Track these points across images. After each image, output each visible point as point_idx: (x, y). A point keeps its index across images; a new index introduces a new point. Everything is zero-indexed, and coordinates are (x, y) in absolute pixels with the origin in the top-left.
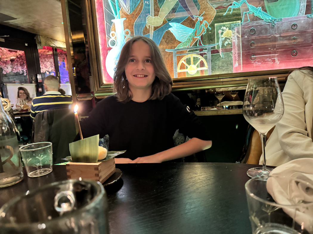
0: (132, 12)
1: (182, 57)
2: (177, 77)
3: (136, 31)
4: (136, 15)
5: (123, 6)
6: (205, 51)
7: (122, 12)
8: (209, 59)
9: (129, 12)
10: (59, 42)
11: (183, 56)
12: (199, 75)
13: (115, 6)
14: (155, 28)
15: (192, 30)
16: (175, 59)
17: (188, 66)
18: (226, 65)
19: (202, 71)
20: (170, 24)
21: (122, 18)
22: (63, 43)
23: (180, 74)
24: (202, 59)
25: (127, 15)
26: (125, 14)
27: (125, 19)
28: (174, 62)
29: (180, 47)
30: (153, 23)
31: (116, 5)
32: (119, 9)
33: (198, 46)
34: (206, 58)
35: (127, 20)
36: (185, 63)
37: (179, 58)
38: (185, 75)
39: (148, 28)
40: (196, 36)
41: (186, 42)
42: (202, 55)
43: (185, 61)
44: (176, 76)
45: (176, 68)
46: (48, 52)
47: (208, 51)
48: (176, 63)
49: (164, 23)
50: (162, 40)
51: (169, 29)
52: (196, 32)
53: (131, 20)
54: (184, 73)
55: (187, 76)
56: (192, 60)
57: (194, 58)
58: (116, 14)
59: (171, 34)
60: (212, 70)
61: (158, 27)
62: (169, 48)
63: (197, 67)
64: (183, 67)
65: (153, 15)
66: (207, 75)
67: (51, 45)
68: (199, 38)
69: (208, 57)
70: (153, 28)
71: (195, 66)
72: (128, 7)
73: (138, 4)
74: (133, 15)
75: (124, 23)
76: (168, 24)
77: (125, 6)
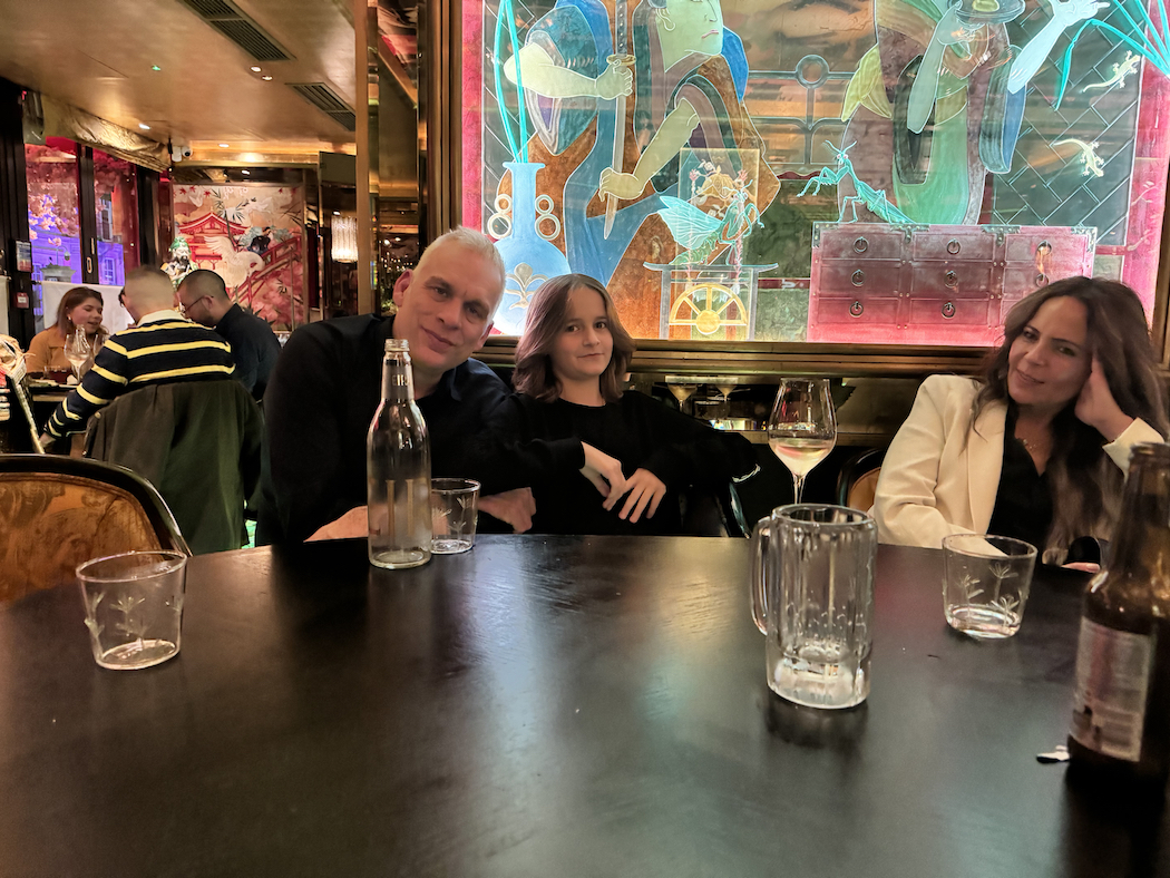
0: (563, 151)
1: (684, 287)
2: (667, 338)
4: (574, 162)
5: (540, 130)
7: (536, 146)
8: (752, 301)
9: (555, 150)
12: (722, 338)
13: (518, 127)
14: (622, 204)
15: (717, 223)
16: (665, 291)
17: (698, 312)
19: (731, 330)
20: (663, 199)
21: (533, 161)
23: (674, 329)
24: (733, 298)
26: (542, 152)
27: (542, 166)
29: (683, 261)
30: (616, 190)
31: (522, 123)
33: (727, 263)
35: (548, 169)
36: (691, 304)
37: (677, 290)
38: (688, 335)
39: (603, 200)
40: (724, 238)
41: (699, 250)
43: (690, 298)
44: (664, 335)
45: (667, 313)
48: (667, 301)
49: (645, 195)
51: (658, 212)
52: (726, 229)
54: (687, 328)
55: (692, 338)
56: (710, 297)
57: (714, 293)
59: (663, 225)
60: (757, 329)
61: (628, 203)
62: (653, 261)
63: (721, 316)
64: (684, 312)
65: (620, 169)
66: (742, 340)
67: (81, 135)
68: (733, 244)
69: (750, 298)
70: (616, 202)
71: (716, 315)
72: (553, 135)
73: (581, 132)
74: (567, 158)
75: (537, 176)
76: (656, 199)
77: (546, 132)
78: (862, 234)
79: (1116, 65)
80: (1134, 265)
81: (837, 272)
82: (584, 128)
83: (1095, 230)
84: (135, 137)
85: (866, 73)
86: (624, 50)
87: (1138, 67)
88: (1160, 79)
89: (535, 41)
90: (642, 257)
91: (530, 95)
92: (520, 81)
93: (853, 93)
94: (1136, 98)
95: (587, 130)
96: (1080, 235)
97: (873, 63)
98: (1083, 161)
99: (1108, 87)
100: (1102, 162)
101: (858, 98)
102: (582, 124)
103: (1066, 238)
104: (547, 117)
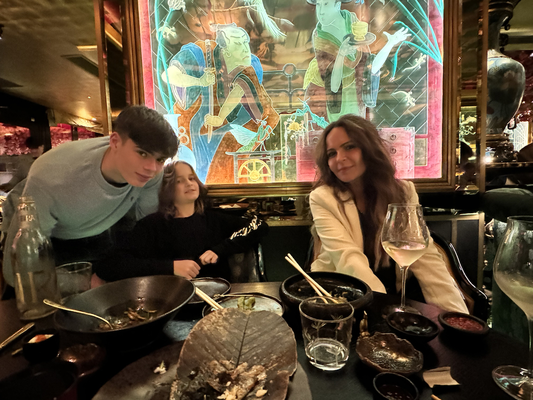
0: (188, 109)
1: (244, 161)
2: (238, 183)
3: (192, 130)
4: (193, 112)
5: (178, 101)
6: (269, 158)
7: (177, 107)
8: (273, 166)
9: (185, 108)
10: (82, 120)
11: (246, 160)
12: (262, 182)
13: (168, 100)
15: (255, 134)
16: (236, 163)
17: (250, 171)
18: (290, 173)
19: (265, 178)
21: (176, 113)
22: (87, 121)
23: (241, 179)
24: (264, 164)
25: (182, 111)
26: (179, 109)
27: (179, 115)
28: (235, 166)
29: (241, 150)
30: (212, 123)
31: (170, 98)
32: (173, 104)
33: (261, 151)
34: (269, 164)
35: (183, 116)
36: (247, 168)
37: (241, 162)
38: (247, 181)
39: (206, 127)
40: (259, 140)
41: (248, 146)
42: (265, 161)
43: (246, 165)
44: (237, 182)
45: (237, 172)
46: (65, 130)
47: (272, 157)
49: (224, 124)
50: (222, 141)
51: (230, 131)
52: (259, 136)
53: (187, 117)
54: (246, 179)
55: (249, 183)
56: (254, 165)
57: (257, 163)
58: (170, 108)
59: (232, 136)
60: (276, 177)
62: (229, 151)
63: (260, 172)
64: (244, 172)
65: (213, 114)
66: (271, 182)
67: (70, 123)
68: (262, 143)
69: (271, 164)
70: (212, 128)
71: (258, 172)
72: (184, 102)
73: (195, 100)
74: (190, 111)
75: (178, 120)
76: (229, 125)
77: (181, 101)
78: (316, 136)
79: (416, 59)
80: (432, 142)
81: (307, 152)
82: (197, 98)
83: (414, 128)
84: (92, 123)
85: (312, 69)
86: (211, 66)
87: (426, 60)
88: (436, 64)
89: (173, 64)
90: (225, 150)
91: (173, 87)
92: (168, 81)
93: (307, 78)
94: (426, 73)
95: (198, 99)
96: (408, 131)
97: (314, 65)
98: (406, 100)
99: (414, 69)
100: (414, 100)
101: (310, 80)
102: (196, 97)
103: (402, 132)
104: (180, 95)
